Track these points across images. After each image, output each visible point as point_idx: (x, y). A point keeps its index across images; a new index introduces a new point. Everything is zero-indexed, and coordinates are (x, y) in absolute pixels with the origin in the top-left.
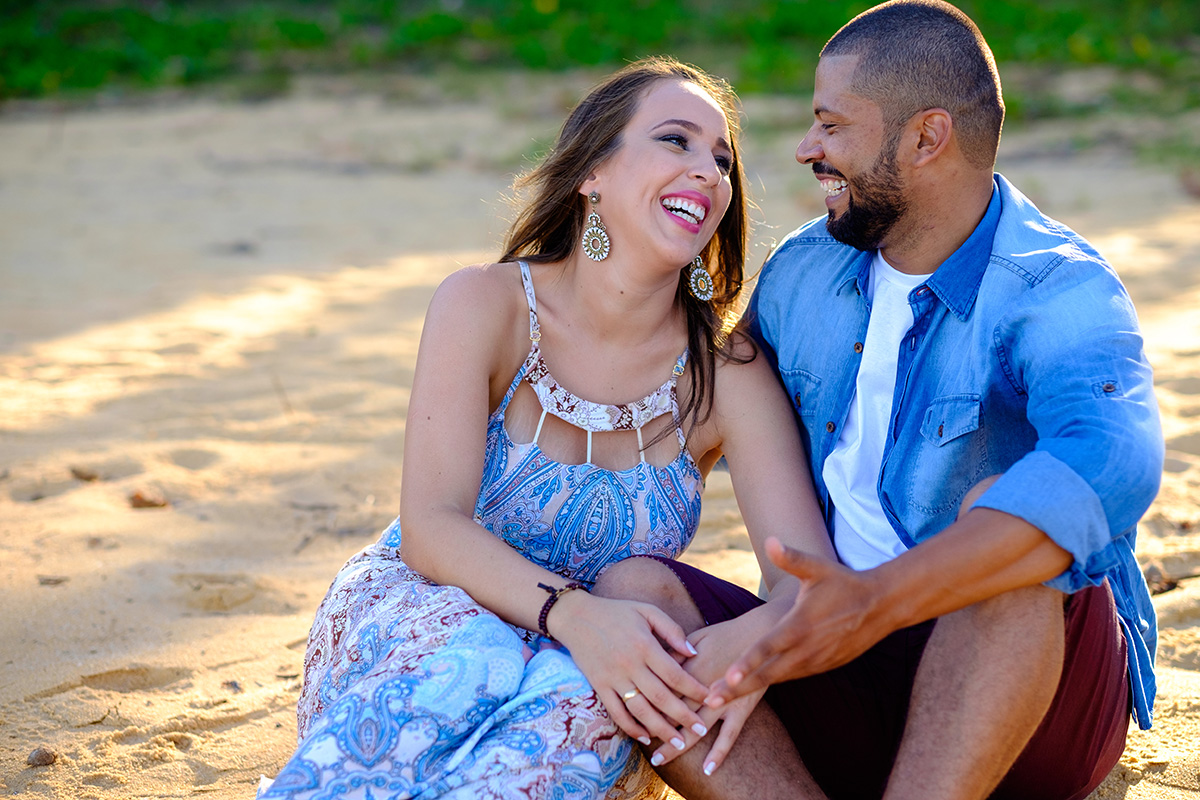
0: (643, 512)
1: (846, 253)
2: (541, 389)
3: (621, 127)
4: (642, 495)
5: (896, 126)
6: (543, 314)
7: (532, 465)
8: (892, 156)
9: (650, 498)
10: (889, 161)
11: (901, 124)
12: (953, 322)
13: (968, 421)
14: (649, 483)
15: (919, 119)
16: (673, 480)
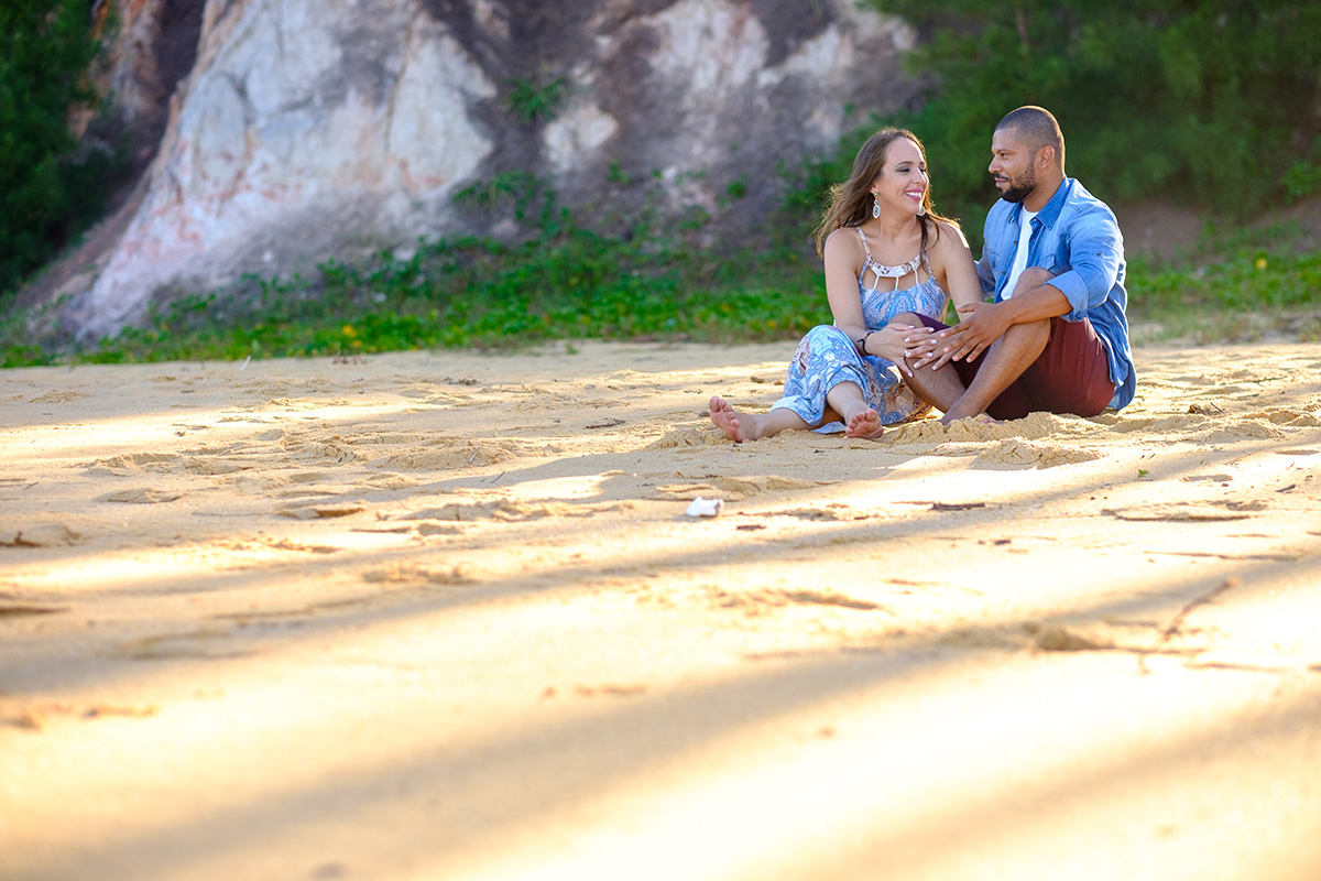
0: (919, 302)
1: (1006, 207)
2: (874, 269)
3: (882, 166)
4: (918, 296)
5: (1033, 154)
6: (869, 240)
7: (874, 296)
8: (1032, 166)
9: (921, 296)
10: (1031, 169)
11: (1035, 153)
12: (1047, 230)
13: (1050, 263)
14: (920, 290)
15: (1041, 151)
16: (930, 288)
